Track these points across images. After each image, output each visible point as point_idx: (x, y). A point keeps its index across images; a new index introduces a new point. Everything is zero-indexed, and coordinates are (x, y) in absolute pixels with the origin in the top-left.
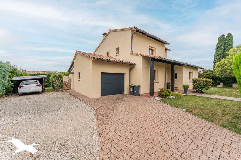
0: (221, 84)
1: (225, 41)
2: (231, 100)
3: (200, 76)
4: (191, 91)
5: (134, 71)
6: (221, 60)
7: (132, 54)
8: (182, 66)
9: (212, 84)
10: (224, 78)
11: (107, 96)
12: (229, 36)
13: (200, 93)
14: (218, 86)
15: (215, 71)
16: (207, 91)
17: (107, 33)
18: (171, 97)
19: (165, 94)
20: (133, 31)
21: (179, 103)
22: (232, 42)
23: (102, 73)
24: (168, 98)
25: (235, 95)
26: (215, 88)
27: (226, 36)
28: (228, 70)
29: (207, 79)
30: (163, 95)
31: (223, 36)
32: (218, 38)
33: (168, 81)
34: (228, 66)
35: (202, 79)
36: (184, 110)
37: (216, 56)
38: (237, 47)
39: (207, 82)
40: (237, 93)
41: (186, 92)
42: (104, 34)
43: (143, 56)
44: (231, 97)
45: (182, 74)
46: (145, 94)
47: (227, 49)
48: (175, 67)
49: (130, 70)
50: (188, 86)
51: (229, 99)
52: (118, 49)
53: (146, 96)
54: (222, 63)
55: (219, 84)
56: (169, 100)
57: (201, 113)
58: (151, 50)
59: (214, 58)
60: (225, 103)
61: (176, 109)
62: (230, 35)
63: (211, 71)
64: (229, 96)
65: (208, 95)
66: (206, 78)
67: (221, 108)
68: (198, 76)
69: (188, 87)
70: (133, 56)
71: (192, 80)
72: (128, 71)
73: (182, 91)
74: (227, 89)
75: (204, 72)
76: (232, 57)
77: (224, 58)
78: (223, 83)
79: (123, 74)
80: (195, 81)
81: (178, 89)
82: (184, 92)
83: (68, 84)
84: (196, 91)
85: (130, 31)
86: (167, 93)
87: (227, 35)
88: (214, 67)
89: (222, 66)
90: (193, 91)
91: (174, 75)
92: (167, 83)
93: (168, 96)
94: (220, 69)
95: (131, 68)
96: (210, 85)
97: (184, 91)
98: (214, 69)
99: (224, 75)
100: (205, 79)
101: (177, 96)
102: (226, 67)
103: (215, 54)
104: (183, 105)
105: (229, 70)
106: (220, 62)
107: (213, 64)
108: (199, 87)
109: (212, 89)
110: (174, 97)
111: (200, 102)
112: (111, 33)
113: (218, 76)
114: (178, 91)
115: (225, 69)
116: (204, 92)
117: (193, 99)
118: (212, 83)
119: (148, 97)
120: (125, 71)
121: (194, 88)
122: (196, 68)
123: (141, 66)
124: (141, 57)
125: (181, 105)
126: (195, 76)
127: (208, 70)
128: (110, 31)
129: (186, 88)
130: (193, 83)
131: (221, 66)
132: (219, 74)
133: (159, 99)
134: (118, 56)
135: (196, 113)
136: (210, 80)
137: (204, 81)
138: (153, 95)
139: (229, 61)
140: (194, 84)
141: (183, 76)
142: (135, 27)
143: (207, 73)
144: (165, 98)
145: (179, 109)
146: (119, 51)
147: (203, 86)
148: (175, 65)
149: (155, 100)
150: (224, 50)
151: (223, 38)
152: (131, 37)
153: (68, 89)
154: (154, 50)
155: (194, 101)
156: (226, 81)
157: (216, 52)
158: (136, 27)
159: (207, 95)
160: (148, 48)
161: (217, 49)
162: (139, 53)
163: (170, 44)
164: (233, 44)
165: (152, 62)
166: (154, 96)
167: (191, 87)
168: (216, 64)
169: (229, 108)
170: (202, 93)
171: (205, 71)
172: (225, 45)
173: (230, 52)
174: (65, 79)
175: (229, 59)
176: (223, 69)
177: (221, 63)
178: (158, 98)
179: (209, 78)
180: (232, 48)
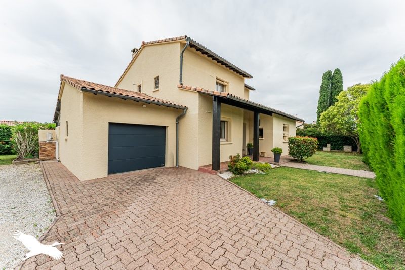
0: (329, 145)
1: (332, 80)
2: (348, 174)
3: (299, 133)
4: (286, 159)
5: (185, 122)
6: (328, 108)
7: (182, 87)
8: (272, 115)
9: (317, 147)
10: (332, 137)
11: (124, 174)
12: (336, 73)
13: (300, 162)
14: (325, 149)
15: (320, 126)
16: (310, 159)
17: (138, 48)
18: (252, 171)
19: (239, 166)
20: (183, 44)
21: (264, 183)
22: (341, 82)
23: (111, 124)
24: (246, 174)
25: (351, 164)
26: (321, 153)
27: (332, 73)
28: (337, 125)
29: (310, 139)
30: (237, 169)
31: (329, 72)
32: (323, 75)
33: (249, 142)
34: (338, 118)
35: (302, 138)
36: (272, 202)
37: (320, 103)
38: (350, 89)
39: (310, 143)
40: (352, 162)
41: (278, 162)
42: (133, 51)
43: (201, 93)
44: (345, 170)
45: (272, 129)
46: (204, 166)
47: (334, 92)
48: (260, 116)
49: (178, 119)
50: (281, 150)
51: (344, 173)
52: (157, 79)
53: (205, 171)
54: (330, 114)
55: (326, 147)
56: (247, 178)
57: (303, 209)
58: (221, 84)
59: (318, 105)
60: (341, 181)
61: (256, 199)
62: (338, 71)
63: (315, 127)
64: (343, 167)
65: (312, 165)
66: (309, 137)
67: (336, 192)
68: (297, 134)
69: (282, 153)
70: (184, 92)
71: (287, 139)
72: (174, 121)
73: (271, 159)
74: (337, 155)
75: (305, 128)
76: (343, 104)
77: (331, 106)
78: (331, 145)
79: (164, 128)
80: (291, 142)
81: (266, 155)
82: (275, 162)
83: (48, 147)
84: (293, 158)
85: (178, 45)
86: (243, 164)
87: (335, 71)
88: (318, 120)
89: (330, 118)
90: (289, 159)
91: (258, 132)
92: (248, 145)
93: (246, 170)
94: (327, 123)
95: (179, 116)
96: (314, 148)
97: (274, 160)
98: (318, 123)
99: (332, 133)
100: (306, 138)
101: (262, 169)
102: (335, 119)
103: (319, 100)
104: (270, 190)
105: (339, 124)
106: (326, 112)
107: (317, 115)
108: (299, 153)
109: (317, 155)
110: (256, 171)
111: (301, 181)
112: (146, 48)
113: (324, 134)
114: (266, 159)
115: (333, 123)
116: (306, 160)
117: (288, 175)
118: (318, 144)
119: (210, 173)
120: (167, 121)
121: (291, 153)
122: (293, 120)
123: (198, 112)
124: (198, 93)
125: (267, 189)
126: (292, 133)
127: (310, 124)
128: (144, 45)
129: (277, 153)
130: (289, 145)
131: (327, 118)
132: (326, 131)
133: (229, 177)
134: (156, 93)
135: (293, 210)
136: (315, 140)
137: (305, 142)
138: (219, 169)
139: (339, 111)
140: (290, 147)
141: (273, 133)
142: (186, 37)
143: (309, 129)
144: (241, 174)
145: (262, 202)
146: (158, 83)
147: (304, 150)
148: (260, 114)
149: (220, 180)
150: (331, 93)
151: (330, 76)
152: (179, 55)
153: (48, 158)
154: (225, 86)
155: (289, 178)
156: (335, 142)
157: (321, 96)
158: (188, 36)
159: (310, 165)
160: (215, 80)
161: (321, 92)
162: (194, 87)
163: (252, 77)
164: (342, 86)
165: (215, 104)
166: (221, 170)
167: (285, 153)
168: (321, 114)
169: (349, 193)
170: (302, 162)
171: (306, 126)
172: (332, 86)
173: (339, 97)
174: (43, 136)
175: (339, 107)
176: (331, 122)
177: (327, 114)
178: (227, 176)
179: (312, 136)
180: (342, 90)
